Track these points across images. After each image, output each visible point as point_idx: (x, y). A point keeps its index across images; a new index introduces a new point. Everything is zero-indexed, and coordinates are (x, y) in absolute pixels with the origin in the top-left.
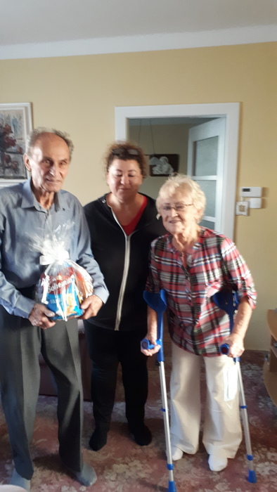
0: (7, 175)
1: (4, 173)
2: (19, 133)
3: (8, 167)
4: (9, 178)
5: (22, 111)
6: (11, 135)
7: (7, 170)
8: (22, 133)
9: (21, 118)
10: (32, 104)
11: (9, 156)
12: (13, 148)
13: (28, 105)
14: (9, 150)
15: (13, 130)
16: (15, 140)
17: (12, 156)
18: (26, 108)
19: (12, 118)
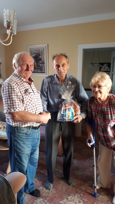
0: (38, 72)
1: (37, 71)
2: (43, 56)
3: (39, 69)
4: (39, 73)
5: (44, 47)
6: (40, 57)
7: (38, 70)
8: (44, 56)
9: (44, 50)
10: (48, 45)
11: (39, 65)
12: (41, 62)
13: (46, 45)
14: (39, 62)
15: (41, 55)
16: (41, 59)
17: (40, 65)
18: (46, 46)
19: (41, 50)
